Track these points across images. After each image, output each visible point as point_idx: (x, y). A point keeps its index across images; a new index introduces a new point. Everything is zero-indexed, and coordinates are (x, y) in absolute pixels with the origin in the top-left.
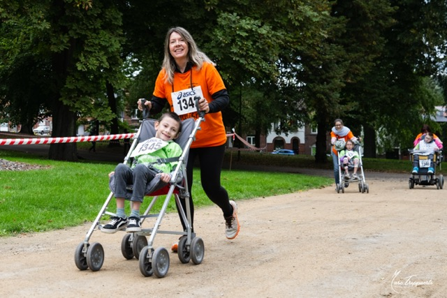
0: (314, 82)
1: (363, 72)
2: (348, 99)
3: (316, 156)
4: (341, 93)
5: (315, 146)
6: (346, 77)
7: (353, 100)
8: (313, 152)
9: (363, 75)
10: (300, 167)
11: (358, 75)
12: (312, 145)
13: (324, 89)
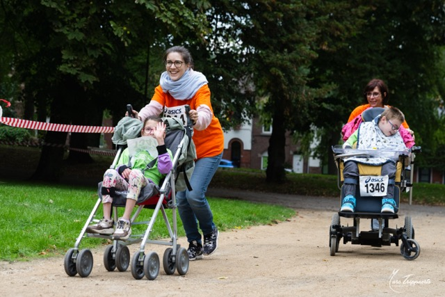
0: (267, 47)
1: (346, 34)
2: (322, 78)
3: (267, 171)
4: (312, 68)
5: (266, 154)
6: (319, 41)
7: (330, 79)
8: (264, 165)
9: (347, 40)
10: (242, 189)
11: (338, 39)
12: (262, 153)
13: (283, 60)
